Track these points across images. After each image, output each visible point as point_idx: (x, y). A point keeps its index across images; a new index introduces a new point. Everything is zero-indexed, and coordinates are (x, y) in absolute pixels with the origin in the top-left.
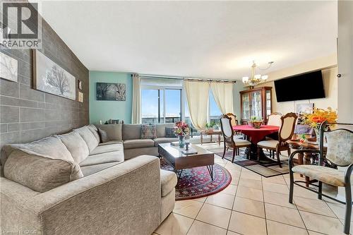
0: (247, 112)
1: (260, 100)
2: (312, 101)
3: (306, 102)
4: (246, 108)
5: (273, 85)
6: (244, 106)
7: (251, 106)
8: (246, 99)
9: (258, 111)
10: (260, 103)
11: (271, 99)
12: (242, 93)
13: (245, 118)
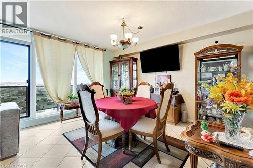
0: (116, 81)
1: (128, 70)
2: (169, 73)
3: (165, 73)
4: (115, 78)
5: (138, 57)
6: (114, 76)
7: (119, 76)
8: (116, 69)
9: (126, 81)
10: (128, 73)
11: (137, 70)
12: (112, 63)
13: (114, 87)
